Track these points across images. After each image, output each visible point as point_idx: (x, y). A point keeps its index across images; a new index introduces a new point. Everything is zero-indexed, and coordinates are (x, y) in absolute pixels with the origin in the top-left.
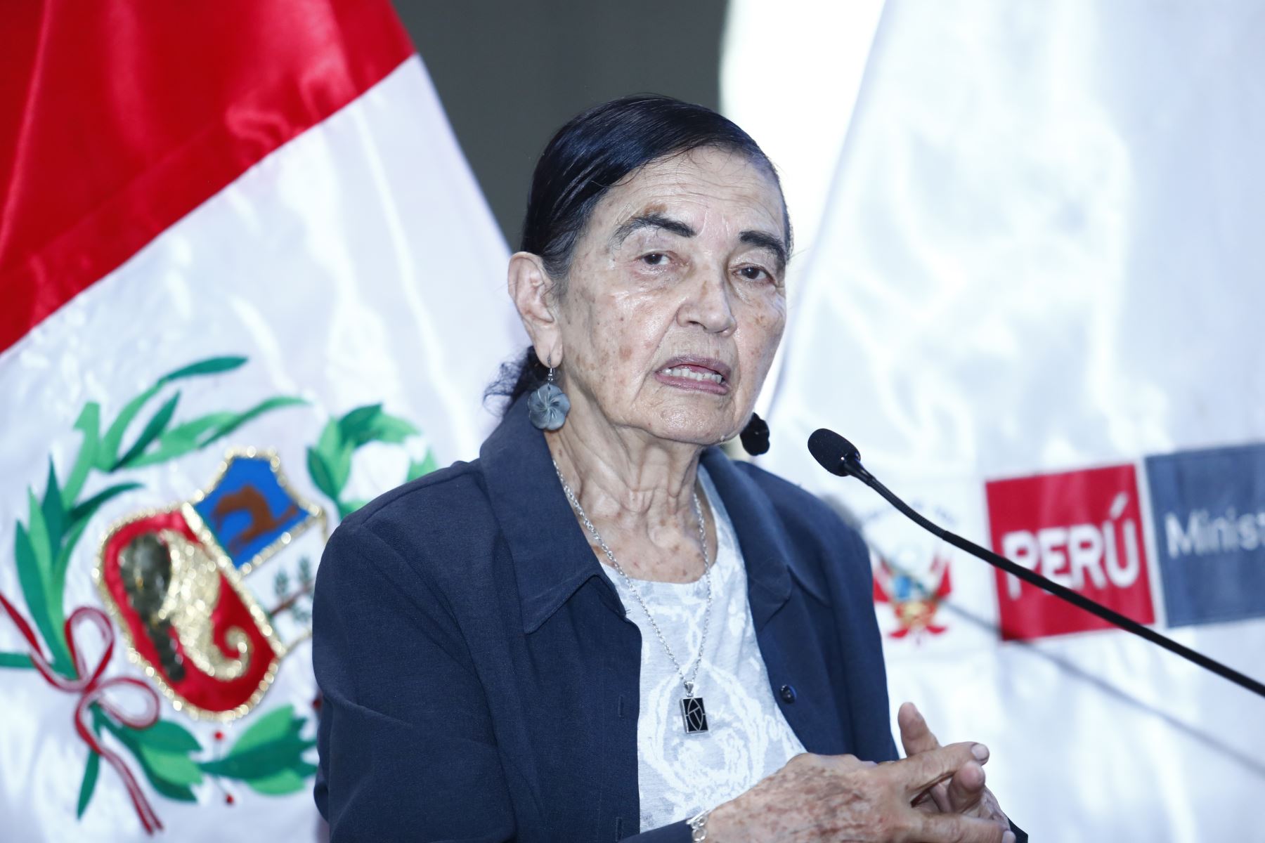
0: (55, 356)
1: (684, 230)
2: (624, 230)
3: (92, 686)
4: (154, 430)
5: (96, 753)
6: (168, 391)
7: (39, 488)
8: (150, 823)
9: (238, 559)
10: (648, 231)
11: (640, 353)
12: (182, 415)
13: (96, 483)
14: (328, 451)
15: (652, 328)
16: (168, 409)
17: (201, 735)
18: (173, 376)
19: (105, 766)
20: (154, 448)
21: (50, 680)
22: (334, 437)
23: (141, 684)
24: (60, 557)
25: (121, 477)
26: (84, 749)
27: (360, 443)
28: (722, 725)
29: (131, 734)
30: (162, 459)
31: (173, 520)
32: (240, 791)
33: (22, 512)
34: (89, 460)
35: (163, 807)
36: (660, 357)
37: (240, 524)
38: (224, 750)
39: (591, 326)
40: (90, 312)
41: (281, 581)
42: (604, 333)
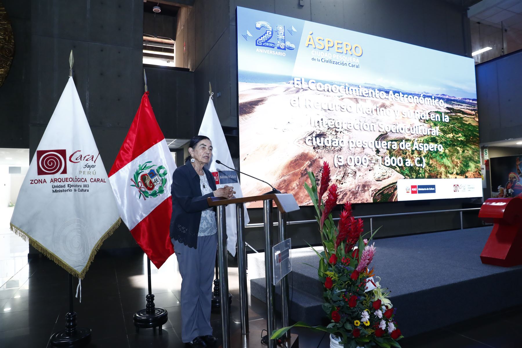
0: (137, 161)
1: (206, 146)
2: (200, 145)
3: (140, 188)
4: (145, 167)
5: (141, 194)
6: (146, 164)
7: (136, 171)
8: (145, 199)
9: (151, 178)
10: (203, 146)
11: (202, 155)
12: (147, 166)
13: (140, 171)
14: (158, 169)
15: (202, 154)
16: (146, 165)
17: (149, 192)
18: (146, 163)
19: (141, 195)
20: (145, 169)
21: (137, 187)
22: (158, 168)
23: (144, 188)
24: (138, 177)
25: (142, 171)
26: (140, 193)
27: (161, 169)
28: (206, 187)
29: (143, 192)
30: (145, 170)
31: (146, 174)
32: (152, 197)
33: (134, 173)
34: (140, 169)
35: (146, 198)
36: (204, 156)
37: (151, 175)
38: (151, 193)
39: (197, 153)
40: (140, 157)
41: (155, 180)
42: (199, 154)
